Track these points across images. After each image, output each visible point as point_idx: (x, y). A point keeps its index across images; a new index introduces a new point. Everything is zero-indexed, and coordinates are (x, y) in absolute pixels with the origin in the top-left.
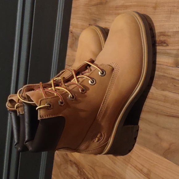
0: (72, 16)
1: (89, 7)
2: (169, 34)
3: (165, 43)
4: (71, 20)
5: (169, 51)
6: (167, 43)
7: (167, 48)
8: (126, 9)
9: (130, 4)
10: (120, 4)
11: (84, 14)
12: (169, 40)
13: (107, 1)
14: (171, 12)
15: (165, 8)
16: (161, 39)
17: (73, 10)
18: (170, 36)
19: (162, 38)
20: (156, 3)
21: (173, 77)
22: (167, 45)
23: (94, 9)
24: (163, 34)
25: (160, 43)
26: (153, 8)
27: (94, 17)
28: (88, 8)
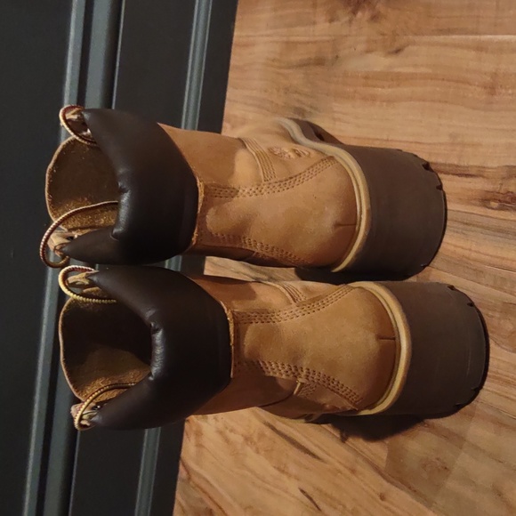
0: (230, 93)
1: (282, 71)
4: (227, 103)
8: (398, 85)
9: (411, 70)
10: (378, 69)
11: (265, 91)
13: (337, 57)
17: (232, 75)
20: (495, 75)
23: (297, 79)
25: (508, 199)
26: (485, 88)
27: (298, 101)
28: (278, 73)
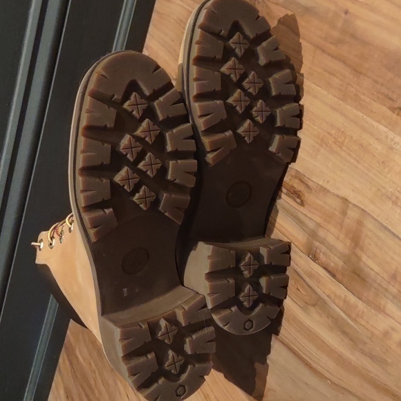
2: (310, 184)
3: (299, 197)
5: (302, 217)
6: (302, 198)
7: (301, 209)
12: (306, 195)
14: (322, 140)
15: (315, 128)
16: (295, 185)
18: (311, 189)
19: (297, 185)
21: (299, 270)
22: (302, 204)
24: (299, 177)
25: (292, 191)
